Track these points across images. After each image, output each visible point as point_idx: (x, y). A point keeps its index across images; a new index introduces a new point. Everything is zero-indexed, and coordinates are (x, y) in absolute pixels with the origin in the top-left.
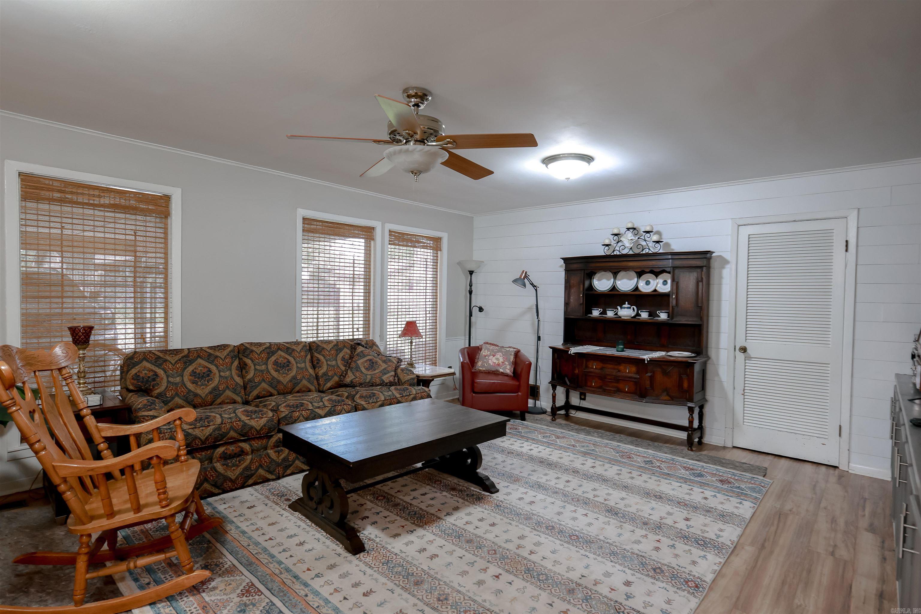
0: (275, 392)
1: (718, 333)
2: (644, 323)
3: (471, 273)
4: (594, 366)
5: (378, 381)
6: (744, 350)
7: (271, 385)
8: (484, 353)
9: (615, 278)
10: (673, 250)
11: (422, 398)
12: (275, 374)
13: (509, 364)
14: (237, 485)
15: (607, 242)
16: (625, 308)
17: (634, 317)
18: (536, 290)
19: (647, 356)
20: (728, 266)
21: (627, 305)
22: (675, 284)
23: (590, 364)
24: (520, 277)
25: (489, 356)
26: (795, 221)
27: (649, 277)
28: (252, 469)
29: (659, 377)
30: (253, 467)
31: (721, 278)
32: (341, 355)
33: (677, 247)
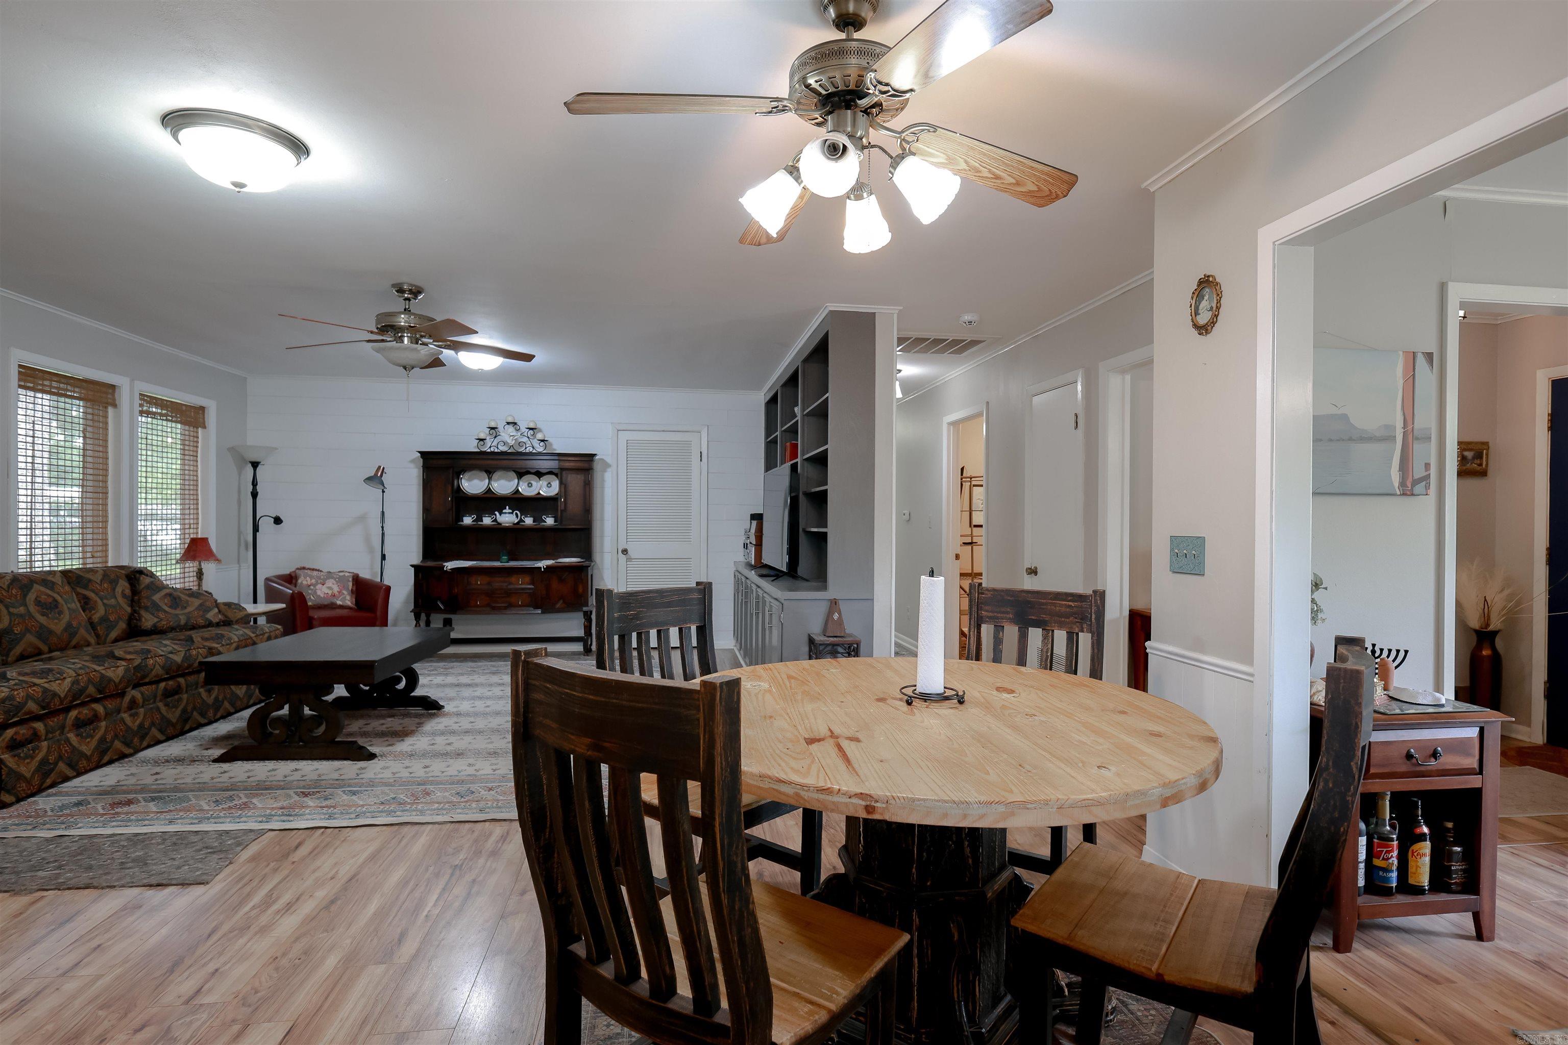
0: (45, 648)
1: (602, 536)
2: (529, 529)
3: (255, 465)
4: (479, 582)
5: (201, 622)
6: (625, 552)
7: (40, 637)
8: (305, 582)
9: (490, 479)
10: (555, 450)
11: (246, 646)
12: (42, 619)
13: (348, 594)
14: (34, 787)
15: (482, 436)
16: (506, 513)
17: (518, 523)
18: (383, 492)
19: (543, 564)
20: (609, 470)
21: (507, 510)
22: (563, 486)
23: (473, 580)
24: (376, 474)
25: (315, 585)
26: (663, 431)
27: (533, 479)
28: (51, 761)
29: (555, 584)
30: (52, 759)
31: (603, 481)
32: (119, 590)
33: (560, 447)
